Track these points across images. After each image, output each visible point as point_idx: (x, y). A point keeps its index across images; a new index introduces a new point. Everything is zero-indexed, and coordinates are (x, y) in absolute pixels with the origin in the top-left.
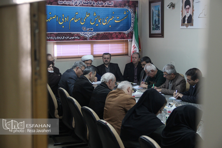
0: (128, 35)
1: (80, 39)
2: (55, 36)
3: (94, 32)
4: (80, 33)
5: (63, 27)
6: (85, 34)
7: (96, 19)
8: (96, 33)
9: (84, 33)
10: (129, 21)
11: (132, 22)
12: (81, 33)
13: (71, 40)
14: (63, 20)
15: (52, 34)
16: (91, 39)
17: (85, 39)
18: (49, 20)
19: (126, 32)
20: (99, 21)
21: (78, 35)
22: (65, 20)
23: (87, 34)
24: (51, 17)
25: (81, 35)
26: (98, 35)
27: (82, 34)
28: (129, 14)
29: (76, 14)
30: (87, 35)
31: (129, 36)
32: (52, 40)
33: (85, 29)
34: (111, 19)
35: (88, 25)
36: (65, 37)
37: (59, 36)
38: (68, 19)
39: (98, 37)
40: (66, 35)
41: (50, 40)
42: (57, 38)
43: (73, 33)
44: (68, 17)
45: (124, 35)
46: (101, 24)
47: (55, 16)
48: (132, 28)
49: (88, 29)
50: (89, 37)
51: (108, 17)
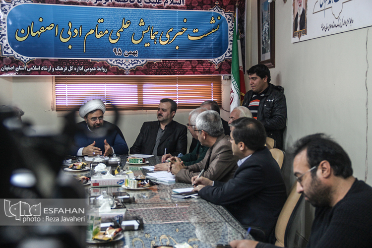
0: (220, 67)
1: (108, 73)
2: (53, 65)
3: (140, 60)
4: (109, 61)
5: (70, 47)
6: (119, 63)
7: (144, 32)
8: (145, 61)
9: (118, 61)
10: (223, 38)
11: (231, 41)
12: (111, 60)
13: (88, 73)
14: (70, 33)
15: (45, 62)
16: (133, 72)
17: (122, 72)
18: (38, 32)
19: (216, 59)
20: (153, 37)
21: (103, 65)
22: (73, 33)
23: (124, 61)
24: (43, 28)
25: (112, 65)
26: (149, 64)
27: (112, 62)
28: (223, 23)
29: (99, 21)
30: (123, 65)
31: (223, 67)
32: (45, 73)
33: (120, 52)
34: (181, 33)
35: (125, 45)
36: (73, 68)
37: (61, 66)
38: (81, 33)
39: (149, 69)
40: (77, 64)
41: (40, 72)
42: (56, 69)
43: (92, 60)
44: (81, 29)
45: (211, 66)
46: (155, 42)
47: (52, 26)
48: (229, 52)
49: (127, 52)
50: (129, 69)
51: (172, 29)
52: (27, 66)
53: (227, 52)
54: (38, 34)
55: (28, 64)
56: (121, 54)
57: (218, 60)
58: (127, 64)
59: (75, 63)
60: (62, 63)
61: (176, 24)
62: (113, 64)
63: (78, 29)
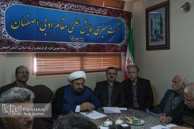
0: (121, 48)
1: (67, 51)
2: (35, 46)
3: (84, 43)
4: (68, 44)
5: (45, 34)
6: (73, 45)
7: (86, 27)
8: (87, 44)
9: (73, 44)
10: (123, 33)
13: (56, 51)
14: (45, 25)
15: (30, 44)
16: (80, 51)
17: (74, 50)
18: (26, 24)
19: (120, 44)
20: (91, 31)
21: (65, 46)
22: (48, 26)
23: (76, 44)
24: (29, 21)
26: (89, 46)
27: (69, 44)
28: (122, 25)
29: (63, 19)
30: (75, 46)
32: (30, 51)
33: (73, 39)
34: (104, 29)
35: (76, 34)
36: (47, 48)
37: (40, 47)
38: (52, 26)
39: (88, 49)
40: (49, 45)
41: (26, 50)
42: (37, 49)
43: (58, 43)
44: (52, 23)
45: (117, 47)
46: (92, 34)
47: (35, 21)
48: (125, 41)
49: (78, 39)
50: (78, 49)
51: (100, 27)
52: (18, 46)
53: (124, 40)
54: (26, 25)
55: (19, 45)
56: (74, 40)
57: (121, 44)
58: (77, 45)
59: (48, 45)
60: (41, 45)
61: (102, 24)
62: (70, 45)
63: (50, 23)
